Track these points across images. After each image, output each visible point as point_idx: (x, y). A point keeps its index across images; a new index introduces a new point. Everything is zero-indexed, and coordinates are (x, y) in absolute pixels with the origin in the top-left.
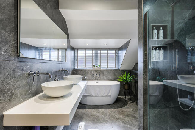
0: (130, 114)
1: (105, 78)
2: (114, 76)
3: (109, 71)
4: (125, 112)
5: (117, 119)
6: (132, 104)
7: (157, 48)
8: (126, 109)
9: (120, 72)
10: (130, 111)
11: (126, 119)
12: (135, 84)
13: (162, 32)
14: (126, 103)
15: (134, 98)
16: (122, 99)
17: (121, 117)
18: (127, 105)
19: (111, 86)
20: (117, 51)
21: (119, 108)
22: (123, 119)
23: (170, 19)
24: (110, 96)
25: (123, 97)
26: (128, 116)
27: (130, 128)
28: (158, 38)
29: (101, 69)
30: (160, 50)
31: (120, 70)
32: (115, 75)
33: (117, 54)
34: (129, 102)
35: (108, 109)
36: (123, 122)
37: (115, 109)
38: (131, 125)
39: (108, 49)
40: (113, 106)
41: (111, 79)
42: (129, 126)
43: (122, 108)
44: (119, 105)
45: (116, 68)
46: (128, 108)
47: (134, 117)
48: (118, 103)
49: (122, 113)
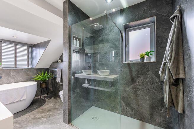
0: (51, 108)
1: (12, 81)
2: (26, 76)
3: (18, 71)
4: (45, 109)
5: (39, 118)
6: (50, 100)
7: (76, 52)
8: (46, 106)
9: (35, 71)
10: (51, 106)
11: (48, 113)
12: (52, 82)
13: (78, 41)
14: (44, 101)
15: (51, 95)
16: (38, 99)
17: (43, 114)
18: (46, 103)
19: (26, 87)
20: (30, 48)
21: (37, 109)
22: (45, 116)
23: (82, 35)
24: (25, 99)
25: (39, 97)
26: (49, 111)
27: (54, 118)
28: (76, 46)
29: (4, 69)
30: (77, 53)
31: (34, 69)
32: (28, 75)
33: (30, 51)
34: (47, 100)
35: (23, 115)
36: (46, 118)
37: (34, 111)
38: (55, 116)
39: (16, 43)
40: (30, 110)
41: (22, 80)
42: (53, 118)
43: (42, 107)
44: (37, 106)
45: (29, 67)
46: (47, 104)
47: (56, 109)
48: (35, 105)
49: (42, 111)
